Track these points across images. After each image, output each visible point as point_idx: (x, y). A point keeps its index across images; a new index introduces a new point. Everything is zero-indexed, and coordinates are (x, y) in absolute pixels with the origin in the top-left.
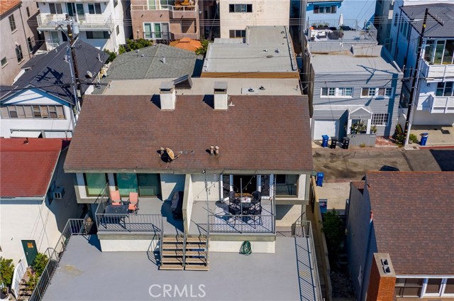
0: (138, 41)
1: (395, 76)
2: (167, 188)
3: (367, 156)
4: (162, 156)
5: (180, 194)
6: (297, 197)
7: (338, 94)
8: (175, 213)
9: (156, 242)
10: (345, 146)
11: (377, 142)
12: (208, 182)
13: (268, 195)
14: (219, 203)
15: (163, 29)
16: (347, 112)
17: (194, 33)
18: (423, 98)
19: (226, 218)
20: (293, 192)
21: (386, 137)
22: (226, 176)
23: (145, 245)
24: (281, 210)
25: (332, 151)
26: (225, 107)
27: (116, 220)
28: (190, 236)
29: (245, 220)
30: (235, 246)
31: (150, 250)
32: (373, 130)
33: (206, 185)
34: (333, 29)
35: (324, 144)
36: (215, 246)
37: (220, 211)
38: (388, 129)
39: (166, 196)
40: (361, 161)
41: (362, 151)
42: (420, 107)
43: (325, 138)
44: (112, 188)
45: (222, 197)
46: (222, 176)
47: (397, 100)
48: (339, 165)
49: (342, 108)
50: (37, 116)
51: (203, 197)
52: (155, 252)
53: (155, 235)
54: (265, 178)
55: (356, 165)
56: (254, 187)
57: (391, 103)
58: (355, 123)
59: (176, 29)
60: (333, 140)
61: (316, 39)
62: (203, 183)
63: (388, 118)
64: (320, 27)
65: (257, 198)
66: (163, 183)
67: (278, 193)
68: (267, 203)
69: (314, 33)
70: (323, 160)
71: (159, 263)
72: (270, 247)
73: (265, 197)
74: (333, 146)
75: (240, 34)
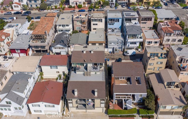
0: (75, 31)
1: (122, 41)
2: (85, 65)
3: (117, 55)
4: (84, 61)
5: (87, 66)
7: (112, 44)
8: (86, 68)
9: (84, 72)
10: (114, 53)
11: (120, 52)
12: (91, 64)
14: (92, 67)
15: (80, 28)
16: (114, 47)
17: (86, 29)
18: (128, 44)
19: (93, 69)
20: (102, 65)
21: (121, 51)
22: (93, 64)
23: (82, 73)
24: (101, 68)
25: (111, 54)
26: (93, 53)
27: (78, 70)
28: (88, 72)
29: (95, 69)
30: (94, 73)
32: (119, 50)
34: (113, 29)
35: (110, 53)
36: (92, 73)
37: (92, 68)
38: (122, 50)
39: (85, 66)
40: (116, 56)
41: (117, 54)
42: (127, 46)
43: (110, 52)
44: (77, 65)
47: (123, 45)
48: (112, 57)
49: (113, 46)
50: (60, 49)
51: (90, 66)
54: (98, 64)
55: (115, 57)
56: (97, 65)
57: (122, 45)
58: (115, 49)
59: (83, 28)
60: (112, 52)
61: (109, 32)
63: (122, 48)
64: (110, 29)
65: (97, 66)
67: (100, 65)
68: (99, 67)
69: (109, 30)
70: (109, 56)
71: (84, 75)
72: (99, 73)
74: (112, 53)
75: (95, 29)
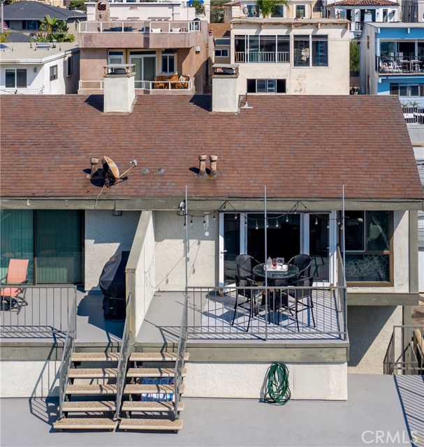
2: (98, 257)
4: (93, 176)
6: (392, 285)
9: (55, 366)
12: (191, 242)
13: (326, 278)
26: (233, 108)
28: (139, 348)
29: (275, 319)
31: (38, 394)
33: (187, 249)
37: (217, 307)
45: (222, 280)
46: (222, 216)
52: (49, 399)
53: (55, 346)
62: (179, 244)
66: (89, 243)
73: (320, 284)
